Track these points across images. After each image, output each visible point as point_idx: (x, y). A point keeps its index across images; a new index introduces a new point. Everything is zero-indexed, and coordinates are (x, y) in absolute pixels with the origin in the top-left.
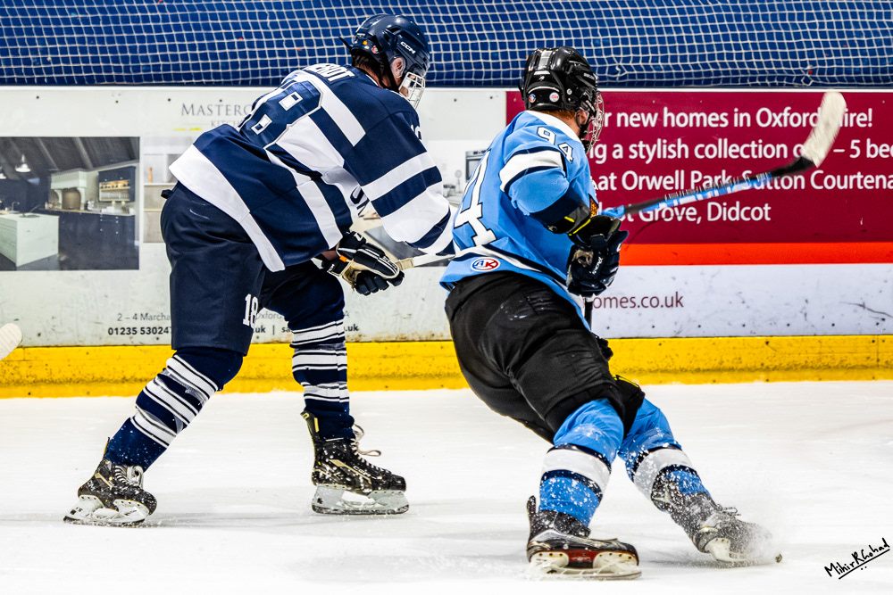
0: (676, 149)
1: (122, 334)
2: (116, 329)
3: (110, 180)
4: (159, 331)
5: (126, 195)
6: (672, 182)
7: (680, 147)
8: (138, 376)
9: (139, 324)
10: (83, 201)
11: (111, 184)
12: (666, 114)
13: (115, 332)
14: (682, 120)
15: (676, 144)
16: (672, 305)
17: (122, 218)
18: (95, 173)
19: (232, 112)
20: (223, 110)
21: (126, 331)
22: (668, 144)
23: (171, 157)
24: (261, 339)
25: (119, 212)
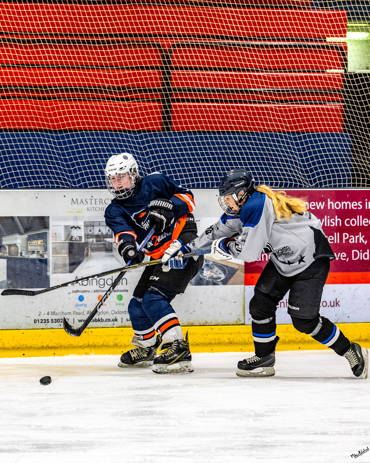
0: (334, 221)
1: (41, 322)
2: (38, 320)
3: (34, 239)
4: (61, 321)
5: (43, 248)
6: (333, 239)
7: (337, 220)
8: (50, 345)
9: (50, 317)
10: (19, 251)
11: (34, 242)
12: (329, 203)
13: (37, 321)
14: (338, 205)
15: (335, 219)
16: (334, 306)
17: (40, 260)
18: (26, 236)
19: (98, 202)
20: (93, 201)
21: (44, 321)
22: (330, 219)
23: (66, 227)
24: (115, 326)
25: (39, 257)
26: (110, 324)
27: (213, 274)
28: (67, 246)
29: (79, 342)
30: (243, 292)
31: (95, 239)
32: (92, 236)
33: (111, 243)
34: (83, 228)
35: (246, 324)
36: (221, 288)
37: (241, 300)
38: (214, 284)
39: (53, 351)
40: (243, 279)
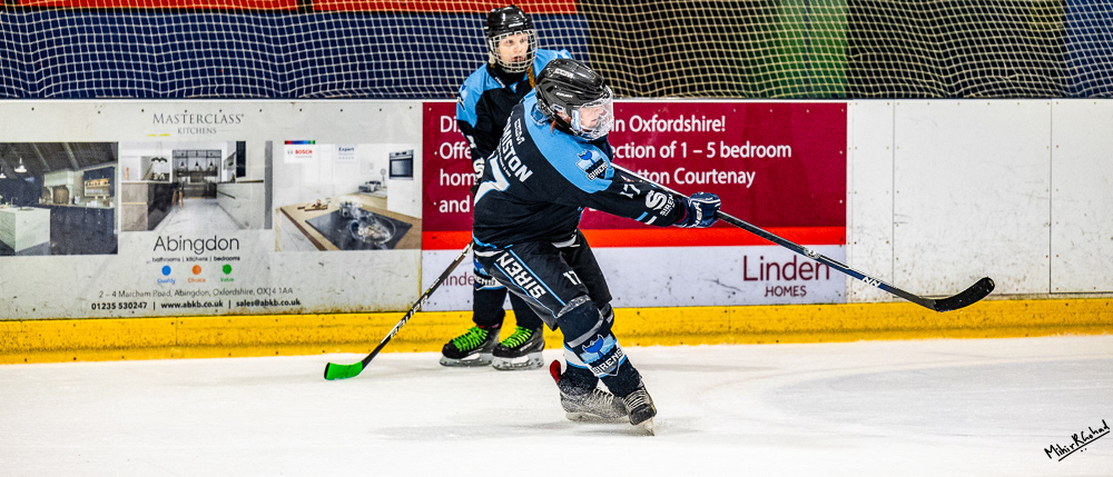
1: (103, 308)
2: (99, 304)
3: (93, 178)
4: (135, 305)
5: (107, 191)
8: (117, 345)
9: (117, 300)
10: (71, 196)
11: (94, 182)
13: (97, 306)
17: (103, 211)
18: (81, 173)
19: (195, 120)
20: (188, 119)
21: (107, 306)
23: (144, 159)
24: (219, 312)
25: (101, 206)
26: (211, 310)
27: (372, 232)
28: (145, 190)
29: (161, 340)
30: (418, 261)
31: (189, 178)
32: (186, 173)
33: (215, 185)
34: (170, 160)
35: (423, 309)
36: (385, 253)
37: (417, 273)
38: (375, 248)
39: (121, 353)
40: (419, 241)
